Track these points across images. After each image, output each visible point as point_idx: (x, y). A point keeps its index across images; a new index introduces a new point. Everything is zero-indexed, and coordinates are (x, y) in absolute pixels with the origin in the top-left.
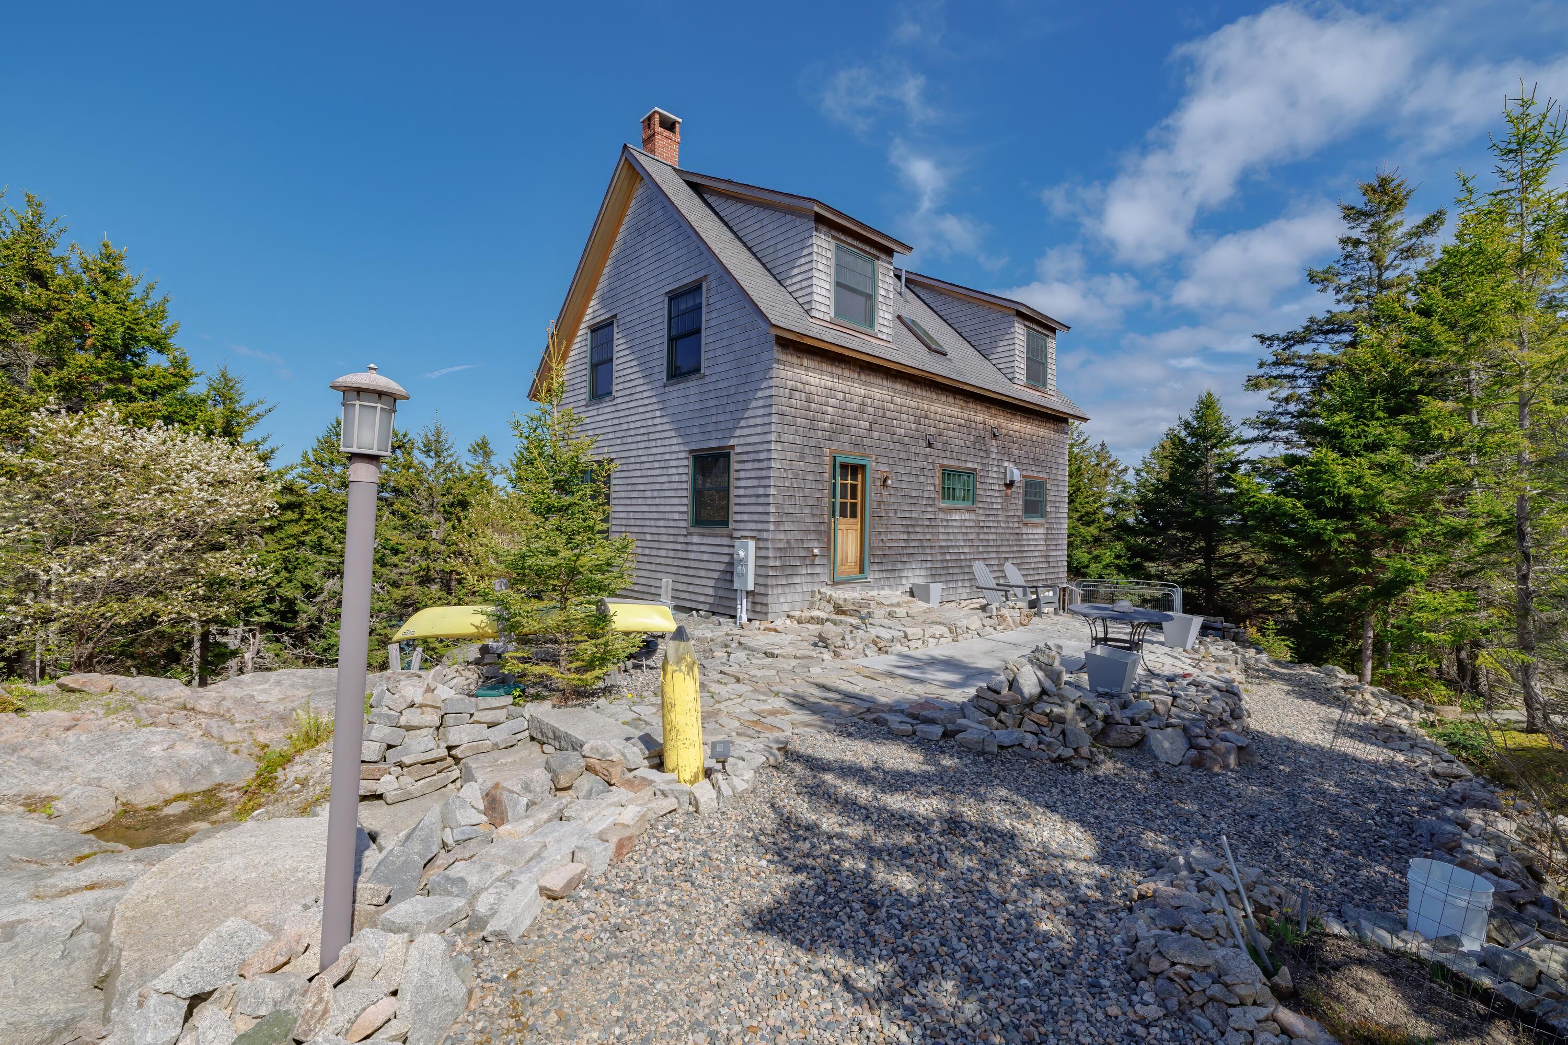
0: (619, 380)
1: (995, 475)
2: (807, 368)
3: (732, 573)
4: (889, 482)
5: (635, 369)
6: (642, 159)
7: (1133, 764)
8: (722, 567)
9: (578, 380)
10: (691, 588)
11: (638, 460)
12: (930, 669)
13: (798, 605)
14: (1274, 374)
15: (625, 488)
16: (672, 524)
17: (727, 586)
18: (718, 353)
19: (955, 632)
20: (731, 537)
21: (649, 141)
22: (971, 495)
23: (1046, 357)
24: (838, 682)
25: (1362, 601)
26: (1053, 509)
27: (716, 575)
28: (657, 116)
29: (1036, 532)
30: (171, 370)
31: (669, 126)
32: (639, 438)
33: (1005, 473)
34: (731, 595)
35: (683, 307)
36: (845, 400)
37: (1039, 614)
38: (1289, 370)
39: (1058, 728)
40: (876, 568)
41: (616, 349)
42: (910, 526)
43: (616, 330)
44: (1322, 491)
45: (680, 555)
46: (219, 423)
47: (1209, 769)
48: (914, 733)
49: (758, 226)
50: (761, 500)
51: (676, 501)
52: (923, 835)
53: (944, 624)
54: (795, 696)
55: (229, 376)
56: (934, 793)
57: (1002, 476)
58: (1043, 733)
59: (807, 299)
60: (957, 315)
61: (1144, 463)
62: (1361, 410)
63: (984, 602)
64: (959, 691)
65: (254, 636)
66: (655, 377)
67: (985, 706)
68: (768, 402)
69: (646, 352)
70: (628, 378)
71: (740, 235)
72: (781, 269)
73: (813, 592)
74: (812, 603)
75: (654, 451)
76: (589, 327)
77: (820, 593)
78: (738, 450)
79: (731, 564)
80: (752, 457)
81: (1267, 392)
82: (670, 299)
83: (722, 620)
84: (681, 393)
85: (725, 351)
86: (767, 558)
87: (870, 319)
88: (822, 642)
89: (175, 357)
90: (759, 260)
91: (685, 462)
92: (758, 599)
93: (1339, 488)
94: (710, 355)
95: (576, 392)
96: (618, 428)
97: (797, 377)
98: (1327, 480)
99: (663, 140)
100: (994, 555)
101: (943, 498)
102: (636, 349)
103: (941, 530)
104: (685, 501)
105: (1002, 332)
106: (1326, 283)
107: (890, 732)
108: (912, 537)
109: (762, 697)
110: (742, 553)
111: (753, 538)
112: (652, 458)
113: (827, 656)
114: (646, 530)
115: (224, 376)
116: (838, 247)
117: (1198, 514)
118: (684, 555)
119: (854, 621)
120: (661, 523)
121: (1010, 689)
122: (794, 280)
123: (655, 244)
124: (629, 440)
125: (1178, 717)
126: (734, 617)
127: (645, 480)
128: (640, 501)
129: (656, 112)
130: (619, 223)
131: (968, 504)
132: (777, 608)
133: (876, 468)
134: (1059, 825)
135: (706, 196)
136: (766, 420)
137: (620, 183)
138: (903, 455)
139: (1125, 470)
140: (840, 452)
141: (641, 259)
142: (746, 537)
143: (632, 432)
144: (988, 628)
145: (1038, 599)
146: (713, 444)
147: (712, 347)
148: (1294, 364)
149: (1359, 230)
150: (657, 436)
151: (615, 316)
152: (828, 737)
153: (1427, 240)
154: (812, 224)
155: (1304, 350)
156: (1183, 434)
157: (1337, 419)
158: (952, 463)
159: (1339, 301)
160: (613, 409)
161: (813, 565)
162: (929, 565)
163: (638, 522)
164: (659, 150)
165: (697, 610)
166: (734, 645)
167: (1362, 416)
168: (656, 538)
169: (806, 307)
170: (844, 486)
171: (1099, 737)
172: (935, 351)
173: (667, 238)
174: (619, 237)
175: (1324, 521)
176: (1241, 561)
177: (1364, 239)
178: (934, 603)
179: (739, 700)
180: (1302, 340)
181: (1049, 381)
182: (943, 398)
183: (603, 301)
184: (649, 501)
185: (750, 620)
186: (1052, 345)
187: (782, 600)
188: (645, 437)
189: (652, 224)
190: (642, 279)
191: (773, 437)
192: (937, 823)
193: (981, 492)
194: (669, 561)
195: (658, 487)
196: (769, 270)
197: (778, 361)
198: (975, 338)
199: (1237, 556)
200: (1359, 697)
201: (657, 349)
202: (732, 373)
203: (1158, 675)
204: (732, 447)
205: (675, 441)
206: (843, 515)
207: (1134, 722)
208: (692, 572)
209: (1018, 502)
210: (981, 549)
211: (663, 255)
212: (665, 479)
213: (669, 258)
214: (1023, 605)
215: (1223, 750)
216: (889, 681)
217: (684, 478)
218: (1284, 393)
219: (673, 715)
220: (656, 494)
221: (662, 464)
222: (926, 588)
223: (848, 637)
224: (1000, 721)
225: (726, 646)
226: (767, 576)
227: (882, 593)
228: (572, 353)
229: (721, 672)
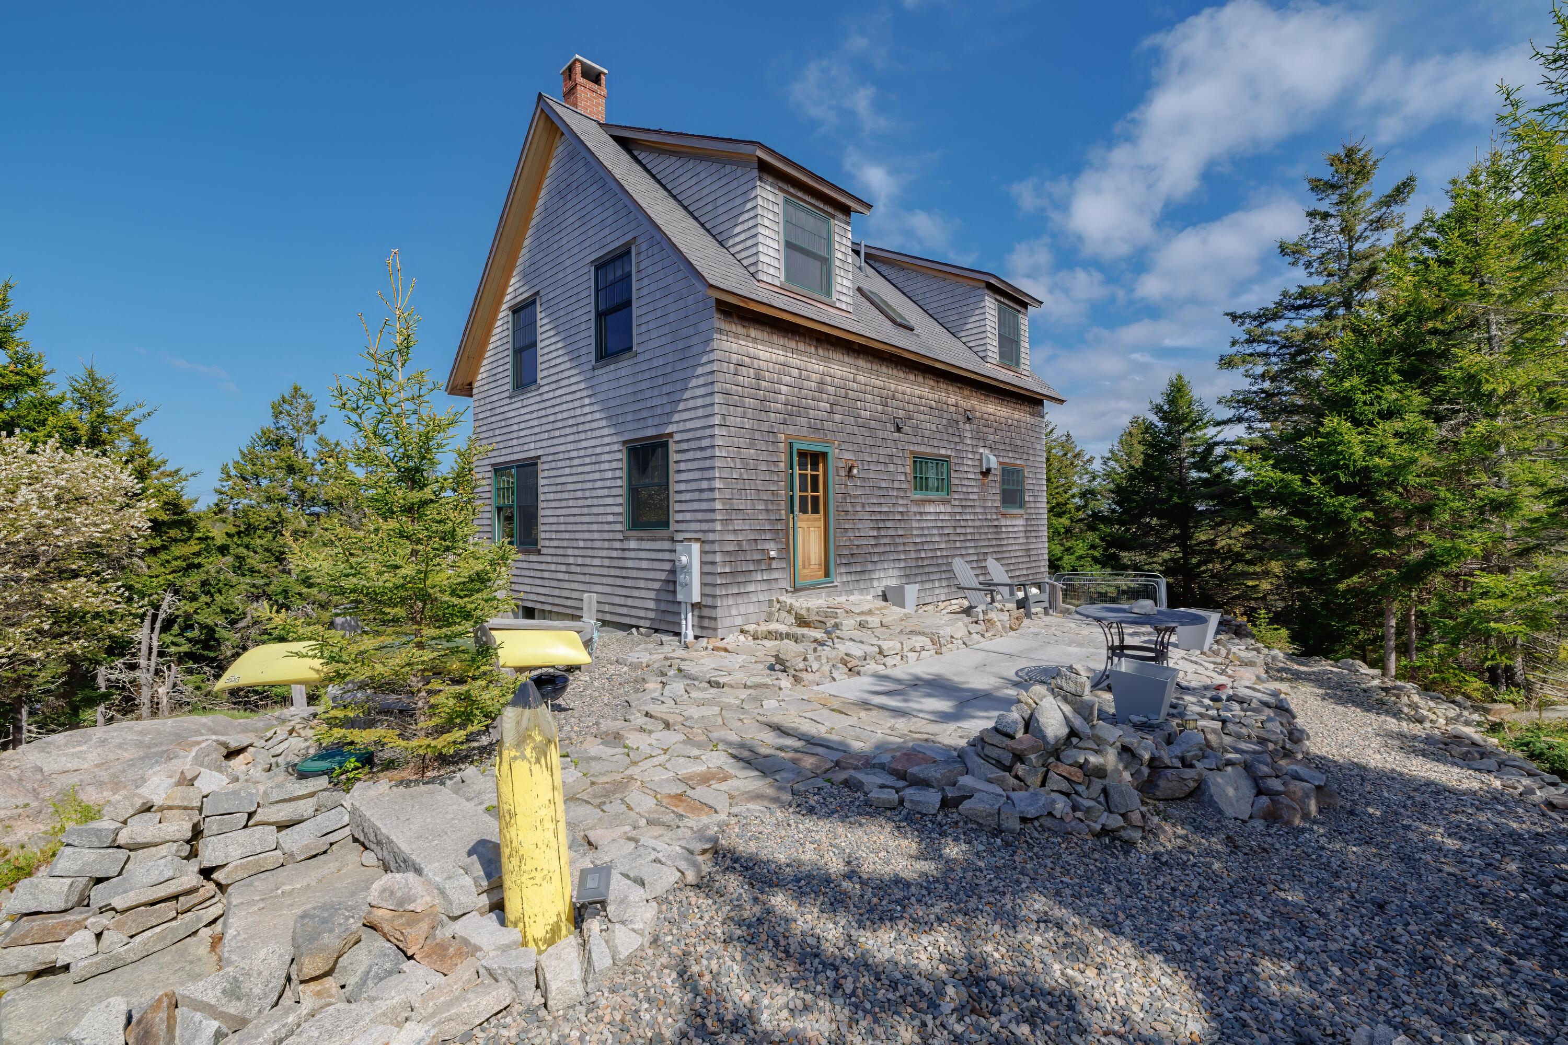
0: (544, 366)
1: (970, 463)
2: (755, 340)
3: (675, 582)
4: (855, 471)
5: (560, 352)
6: (560, 110)
7: (1198, 828)
8: (663, 576)
9: (500, 369)
10: (630, 602)
11: (567, 455)
12: (914, 694)
13: (754, 618)
14: (1248, 352)
15: (554, 488)
16: (606, 527)
17: (670, 598)
18: (652, 325)
19: (937, 642)
20: (672, 540)
21: (570, 93)
22: (944, 485)
23: (1018, 334)
24: (798, 720)
25: (1384, 587)
26: (1031, 499)
27: (657, 585)
28: (578, 66)
29: (1015, 524)
30: (12, 367)
31: (595, 78)
32: (568, 431)
33: (981, 460)
34: (674, 608)
35: (611, 277)
36: (800, 377)
37: (1028, 615)
38: (1263, 348)
39: (1097, 784)
40: (843, 570)
41: (539, 330)
42: (880, 522)
43: (539, 309)
44: (1335, 466)
45: (616, 563)
46: (84, 431)
47: (1288, 823)
48: (901, 802)
49: (694, 181)
50: (705, 495)
51: (609, 501)
52: (929, 1019)
53: (924, 634)
54: (742, 746)
55: (98, 376)
56: (940, 920)
57: (977, 463)
58: (1076, 793)
59: (752, 260)
60: (921, 291)
61: (1112, 452)
62: (1374, 373)
63: (966, 603)
64: (952, 726)
65: (169, 668)
66: (583, 359)
67: (994, 755)
68: (710, 379)
69: (573, 331)
70: (554, 362)
71: (674, 192)
72: (721, 229)
73: (770, 601)
74: (770, 614)
75: (584, 444)
76: (510, 308)
77: (778, 602)
78: (677, 437)
79: (673, 572)
80: (693, 445)
81: (1242, 370)
82: (597, 269)
83: (665, 638)
84: (612, 376)
85: (660, 322)
86: (714, 563)
87: (827, 286)
88: (779, 664)
89: (16, 353)
90: (696, 219)
91: (619, 456)
92: (706, 612)
93: (1355, 461)
94: (643, 328)
95: (499, 383)
96: (544, 420)
97: (743, 350)
98: (1341, 453)
99: (585, 91)
100: (972, 551)
101: (916, 489)
102: (561, 328)
103: (915, 524)
104: (620, 500)
105: (972, 307)
106: (1297, 256)
107: (868, 803)
108: (883, 533)
109: (695, 752)
110: (684, 559)
111: (698, 540)
112: (582, 453)
113: (785, 682)
114: (578, 536)
115: (91, 375)
116: (786, 201)
117: (1175, 499)
118: (621, 563)
119: (819, 634)
120: (595, 527)
121: (1026, 732)
122: (737, 239)
123: (578, 207)
124: (557, 433)
125: (1237, 751)
126: (678, 634)
127: (575, 479)
128: (571, 503)
129: (577, 60)
130: (538, 188)
131: (943, 495)
132: (727, 622)
133: (838, 456)
134: (1134, 963)
135: (636, 153)
136: (708, 400)
137: (537, 137)
138: (869, 441)
139: (1090, 460)
140: (798, 438)
141: (564, 225)
142: (689, 540)
143: (559, 425)
144: (975, 636)
145: (1026, 597)
146: (650, 432)
147: (644, 319)
148: (1267, 342)
149: (1327, 201)
150: (587, 426)
151: (537, 293)
152: (779, 815)
153: (1396, 209)
154: (756, 173)
155: (1278, 326)
156: (1155, 419)
157: (1347, 384)
158: (922, 449)
159: (1311, 274)
160: (538, 399)
161: (770, 569)
162: (902, 564)
163: (570, 527)
164: (581, 104)
165: (637, 627)
166: (672, 673)
167: (1374, 380)
168: (589, 544)
169: (752, 270)
170: (803, 477)
171: (1146, 787)
172: (900, 325)
173: (590, 199)
174: (540, 202)
175: (1342, 498)
176: (1217, 547)
177: (1332, 211)
178: (910, 609)
179: (663, 758)
180: (1275, 316)
181: (1023, 361)
182: (912, 377)
183: (525, 275)
184: (580, 503)
185: (696, 637)
186: (1024, 322)
187: (734, 612)
188: (574, 429)
189: (575, 185)
190: (565, 249)
191: (717, 420)
192: (950, 990)
193: (956, 482)
194: (605, 571)
195: (589, 485)
196: (708, 231)
197: (720, 331)
198: (942, 315)
199: (1212, 542)
200: (1405, 699)
201: (583, 327)
202: (667, 349)
203: (1188, 689)
204: (671, 435)
205: (606, 431)
206: (803, 510)
207: (1186, 763)
208: (629, 583)
209: (995, 490)
210: (958, 545)
211: (588, 218)
212: (597, 476)
213: (594, 222)
214: (1012, 606)
215: (1300, 794)
216: (863, 714)
217: (618, 473)
218: (1259, 370)
219: (513, 830)
220: (587, 494)
221: (594, 459)
222: (900, 590)
223: (811, 657)
224: (1017, 777)
225: (663, 674)
226: (715, 585)
227: (851, 598)
228: (493, 339)
229: (647, 714)
